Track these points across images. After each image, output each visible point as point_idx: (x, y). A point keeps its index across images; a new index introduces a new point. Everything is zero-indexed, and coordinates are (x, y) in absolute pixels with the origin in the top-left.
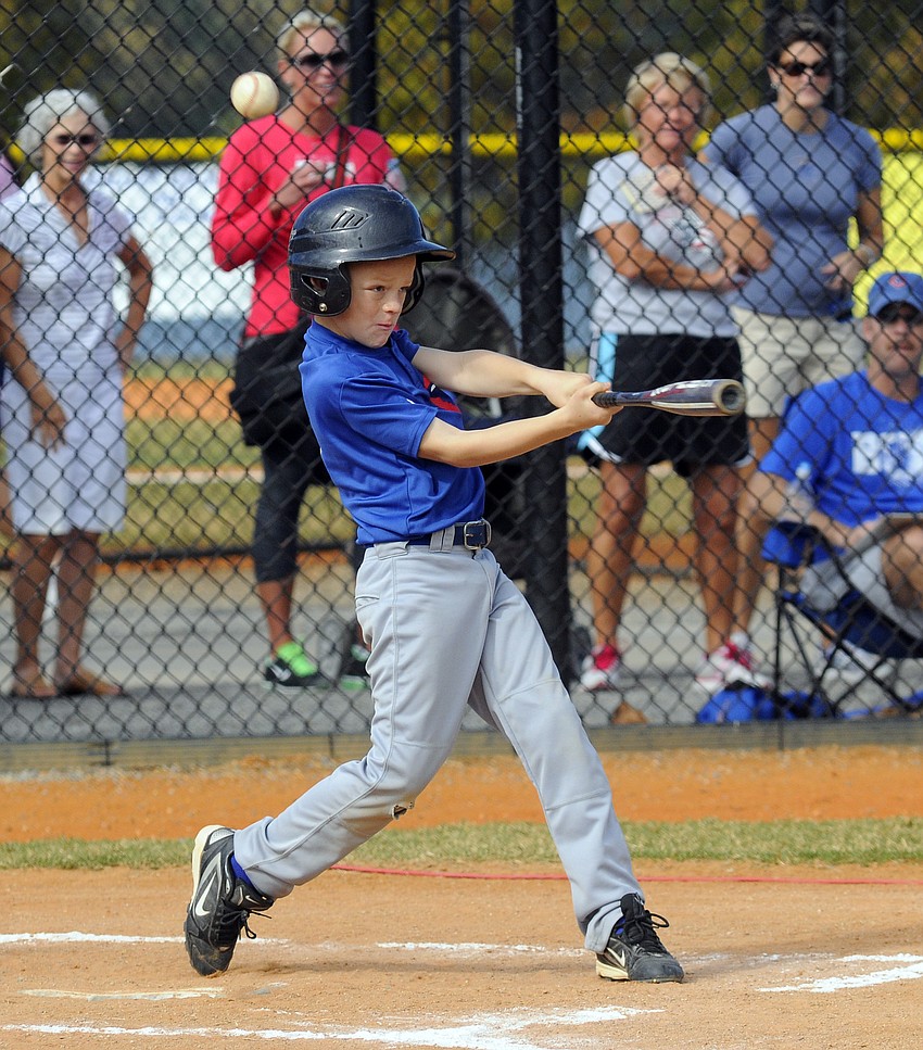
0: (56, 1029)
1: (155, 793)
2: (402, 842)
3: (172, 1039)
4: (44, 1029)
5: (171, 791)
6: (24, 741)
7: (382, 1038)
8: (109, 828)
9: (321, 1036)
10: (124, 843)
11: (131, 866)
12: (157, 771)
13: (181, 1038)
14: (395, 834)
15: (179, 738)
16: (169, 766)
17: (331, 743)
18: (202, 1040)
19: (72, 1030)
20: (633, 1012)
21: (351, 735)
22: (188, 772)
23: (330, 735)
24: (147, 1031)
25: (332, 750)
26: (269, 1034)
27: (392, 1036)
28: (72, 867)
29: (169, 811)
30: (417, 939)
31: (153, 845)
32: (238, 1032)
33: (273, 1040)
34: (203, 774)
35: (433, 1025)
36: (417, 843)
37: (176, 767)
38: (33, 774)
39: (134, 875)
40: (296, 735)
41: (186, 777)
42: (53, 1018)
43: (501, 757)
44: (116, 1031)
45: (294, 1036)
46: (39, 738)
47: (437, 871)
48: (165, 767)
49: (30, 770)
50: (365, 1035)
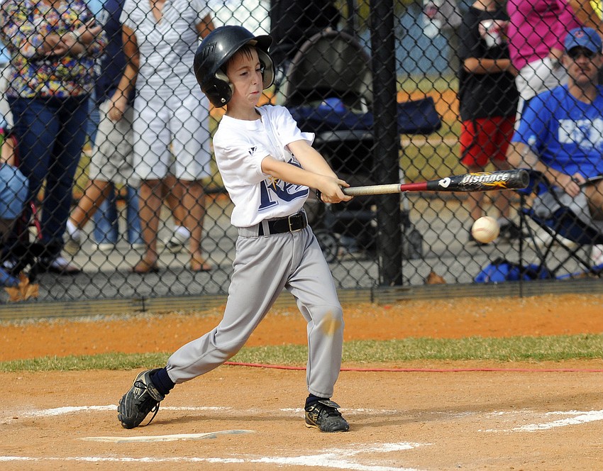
0: (95, 459)
1: (169, 326)
3: (158, 463)
4: (88, 459)
5: (178, 325)
6: (96, 298)
7: (275, 461)
8: (142, 346)
9: (242, 461)
10: (147, 355)
12: (171, 314)
13: (164, 463)
14: (299, 348)
15: (183, 295)
16: (178, 311)
18: (175, 464)
19: (104, 459)
20: (417, 445)
22: (189, 314)
24: (146, 459)
26: (213, 460)
27: (281, 460)
28: (115, 369)
29: (176, 336)
31: (163, 355)
32: (196, 459)
33: (215, 463)
34: (197, 316)
35: (305, 454)
37: (182, 312)
38: (101, 317)
41: (187, 317)
42: (95, 454)
43: (364, 304)
44: (128, 460)
45: (229, 460)
46: (105, 296)
48: (176, 312)
49: (100, 315)
50: (266, 460)
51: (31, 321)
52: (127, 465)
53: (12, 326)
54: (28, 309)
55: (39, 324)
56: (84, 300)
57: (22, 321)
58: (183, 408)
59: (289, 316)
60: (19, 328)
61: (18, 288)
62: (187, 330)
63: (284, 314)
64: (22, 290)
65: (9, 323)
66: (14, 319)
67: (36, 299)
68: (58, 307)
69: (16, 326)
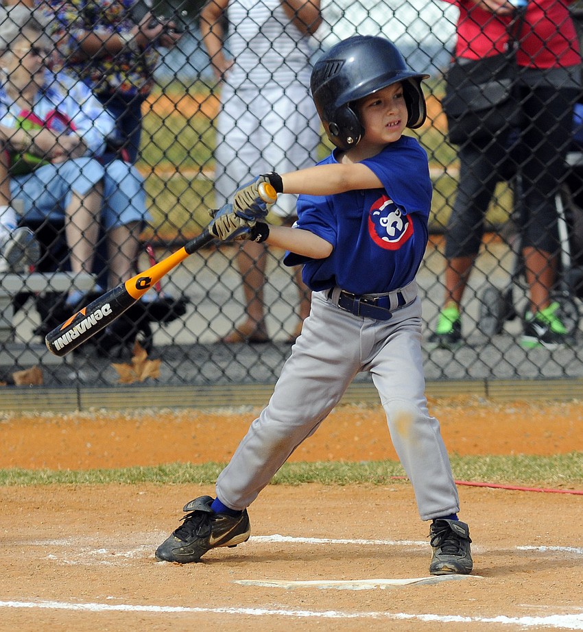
0: (258, 612)
1: (346, 424)
2: (540, 466)
3: (350, 620)
4: (249, 611)
5: (358, 423)
6: (242, 382)
7: (517, 622)
8: (308, 452)
9: (468, 619)
10: (319, 464)
11: (323, 482)
12: (347, 407)
13: (357, 620)
14: (535, 459)
16: (358, 403)
17: (486, 386)
18: (373, 621)
19: (271, 612)
21: (502, 380)
22: (373, 408)
23: (486, 380)
24: (331, 614)
25: (487, 392)
27: (527, 621)
28: (276, 483)
29: (356, 439)
30: (549, 543)
31: (342, 466)
32: (402, 616)
33: (431, 622)
35: (558, 612)
36: (552, 466)
37: (363, 404)
38: (248, 409)
39: (325, 490)
40: (459, 380)
41: (370, 412)
42: (256, 603)
44: (306, 614)
45: (447, 619)
46: (254, 380)
47: (566, 489)
48: (354, 404)
49: (247, 405)
50: (503, 619)
51: (149, 412)
52: (305, 621)
53: (122, 418)
54: (144, 394)
55: (161, 416)
56: (224, 385)
57: (137, 412)
58: (378, 542)
59: (516, 414)
60: (133, 421)
61: (132, 365)
62: (371, 431)
63: (509, 411)
64: (137, 367)
65: (117, 414)
66: (124, 408)
67: (156, 380)
68: (187, 393)
69: (128, 418)
